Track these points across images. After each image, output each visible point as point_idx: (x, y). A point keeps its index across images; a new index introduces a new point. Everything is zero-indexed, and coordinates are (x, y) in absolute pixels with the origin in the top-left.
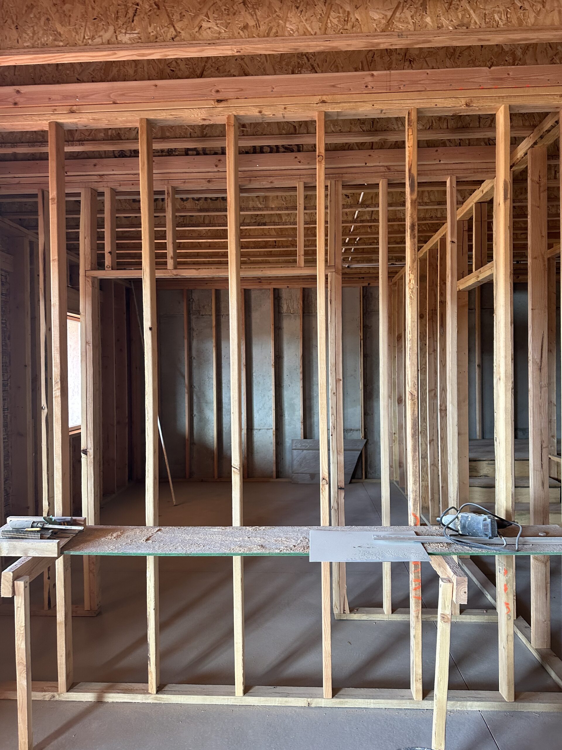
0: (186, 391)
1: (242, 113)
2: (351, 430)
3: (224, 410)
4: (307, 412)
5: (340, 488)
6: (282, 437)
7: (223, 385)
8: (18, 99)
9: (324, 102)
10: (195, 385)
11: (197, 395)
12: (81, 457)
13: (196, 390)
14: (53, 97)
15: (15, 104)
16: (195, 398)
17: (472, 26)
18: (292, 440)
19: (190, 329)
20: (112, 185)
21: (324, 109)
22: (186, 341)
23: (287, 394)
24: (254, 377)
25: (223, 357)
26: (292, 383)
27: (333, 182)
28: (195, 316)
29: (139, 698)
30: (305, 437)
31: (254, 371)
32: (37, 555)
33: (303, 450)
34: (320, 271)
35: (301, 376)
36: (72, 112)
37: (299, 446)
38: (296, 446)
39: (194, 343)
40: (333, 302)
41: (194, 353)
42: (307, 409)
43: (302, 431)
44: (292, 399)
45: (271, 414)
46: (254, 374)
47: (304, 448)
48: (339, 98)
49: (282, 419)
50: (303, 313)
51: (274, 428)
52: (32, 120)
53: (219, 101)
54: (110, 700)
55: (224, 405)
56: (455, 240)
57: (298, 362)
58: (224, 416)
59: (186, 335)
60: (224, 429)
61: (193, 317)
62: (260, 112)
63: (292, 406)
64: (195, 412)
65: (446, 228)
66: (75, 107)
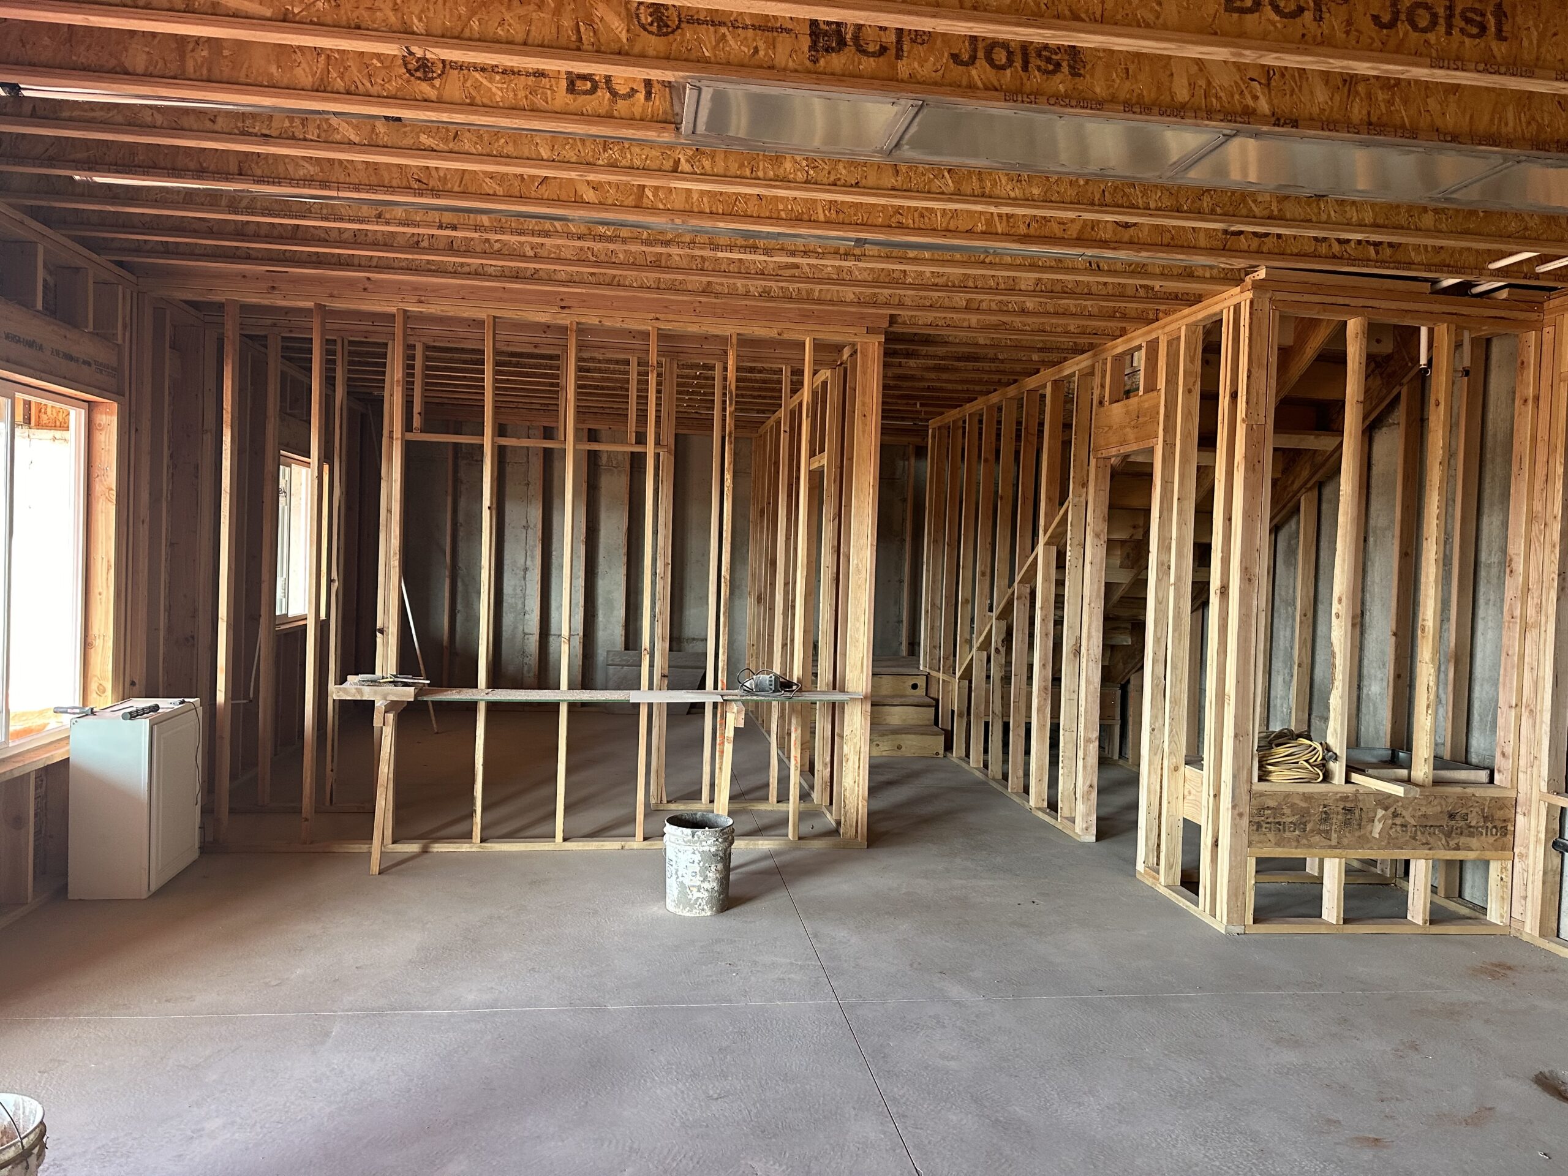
0: (447, 573)
1: (583, 321)
2: (694, 639)
3: (505, 604)
4: (631, 612)
5: (663, 676)
6: (593, 647)
7: (506, 567)
8: (368, 285)
9: (657, 319)
10: (460, 565)
11: (463, 581)
12: (376, 636)
13: (462, 572)
14: (403, 287)
15: (365, 289)
16: (459, 584)
17: (772, 294)
18: (608, 652)
19: (456, 481)
20: (424, 340)
21: (657, 325)
22: (449, 500)
23: (603, 585)
24: (553, 557)
25: (507, 525)
26: (610, 568)
27: (668, 360)
28: (465, 462)
29: (464, 847)
30: (627, 648)
31: (553, 549)
32: (395, 699)
33: (623, 666)
34: (650, 450)
35: (625, 559)
36: (421, 302)
37: (617, 660)
38: (612, 660)
39: (462, 503)
40: (664, 483)
41: (461, 518)
42: (632, 607)
43: (623, 638)
44: (609, 592)
45: (578, 613)
46: (554, 553)
47: (624, 663)
48: (671, 317)
49: (594, 621)
50: (632, 467)
51: (582, 634)
52: (380, 305)
53: (563, 308)
54: (435, 850)
55: (505, 598)
56: (788, 430)
57: (621, 539)
58: (504, 615)
59: (450, 490)
60: (504, 633)
61: (462, 463)
62: (600, 322)
63: (610, 602)
64: (459, 607)
65: (803, 394)
66: (423, 298)
